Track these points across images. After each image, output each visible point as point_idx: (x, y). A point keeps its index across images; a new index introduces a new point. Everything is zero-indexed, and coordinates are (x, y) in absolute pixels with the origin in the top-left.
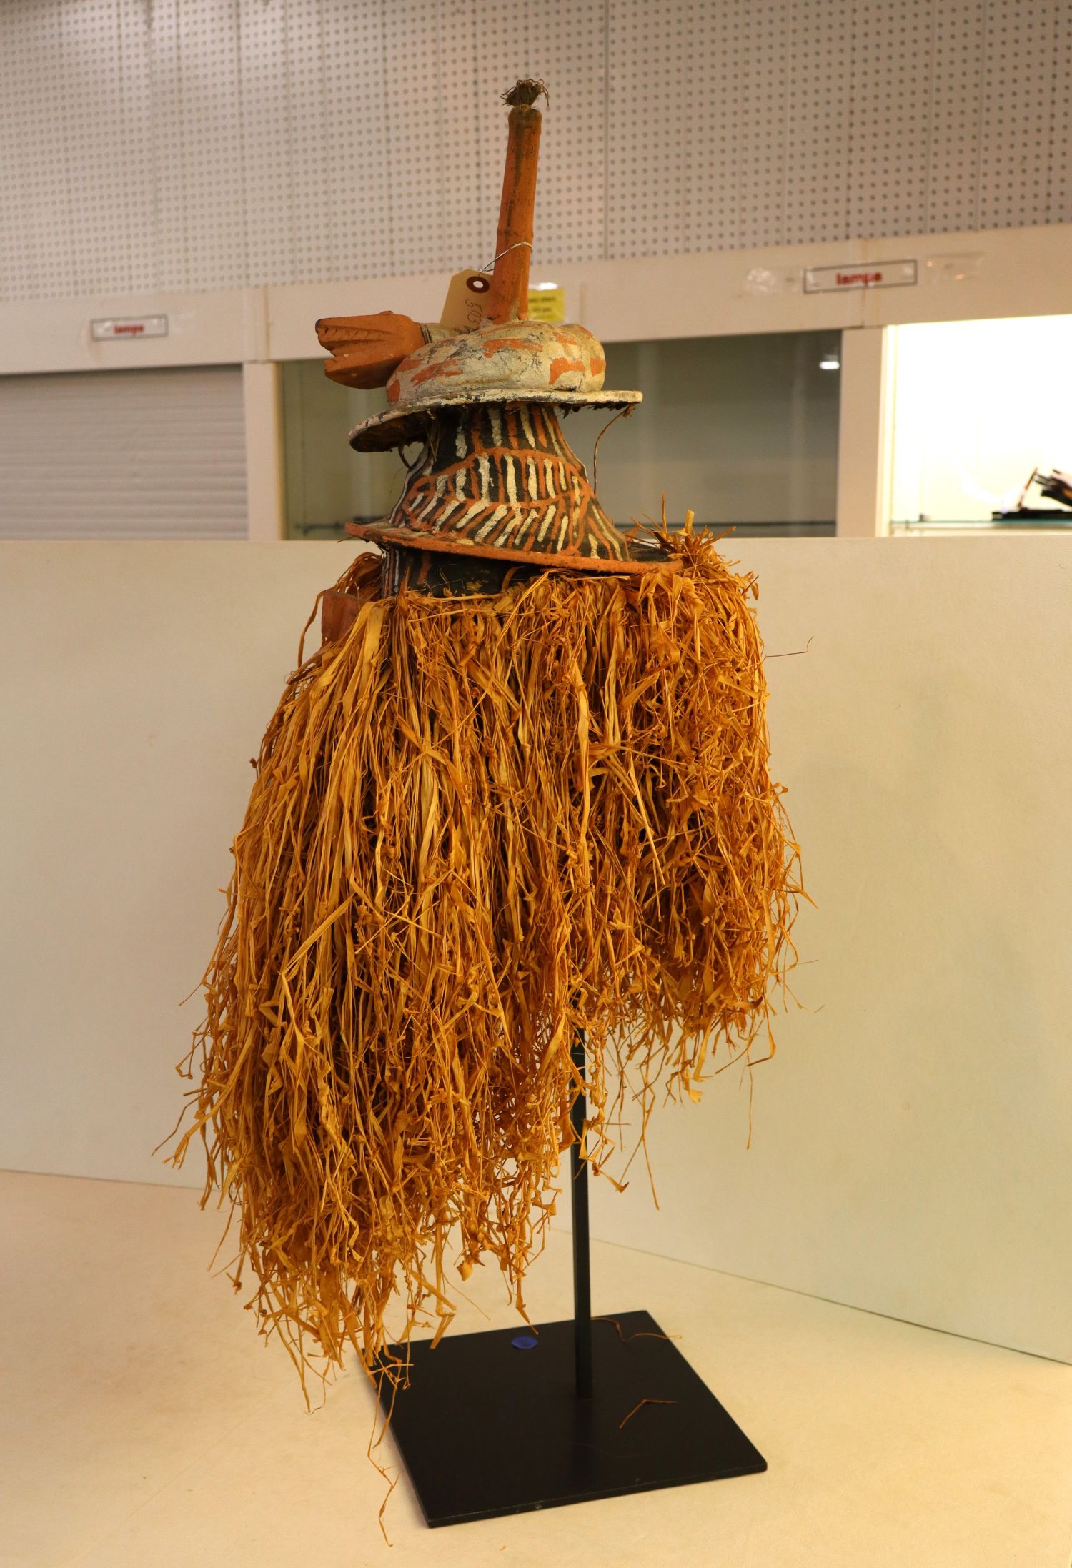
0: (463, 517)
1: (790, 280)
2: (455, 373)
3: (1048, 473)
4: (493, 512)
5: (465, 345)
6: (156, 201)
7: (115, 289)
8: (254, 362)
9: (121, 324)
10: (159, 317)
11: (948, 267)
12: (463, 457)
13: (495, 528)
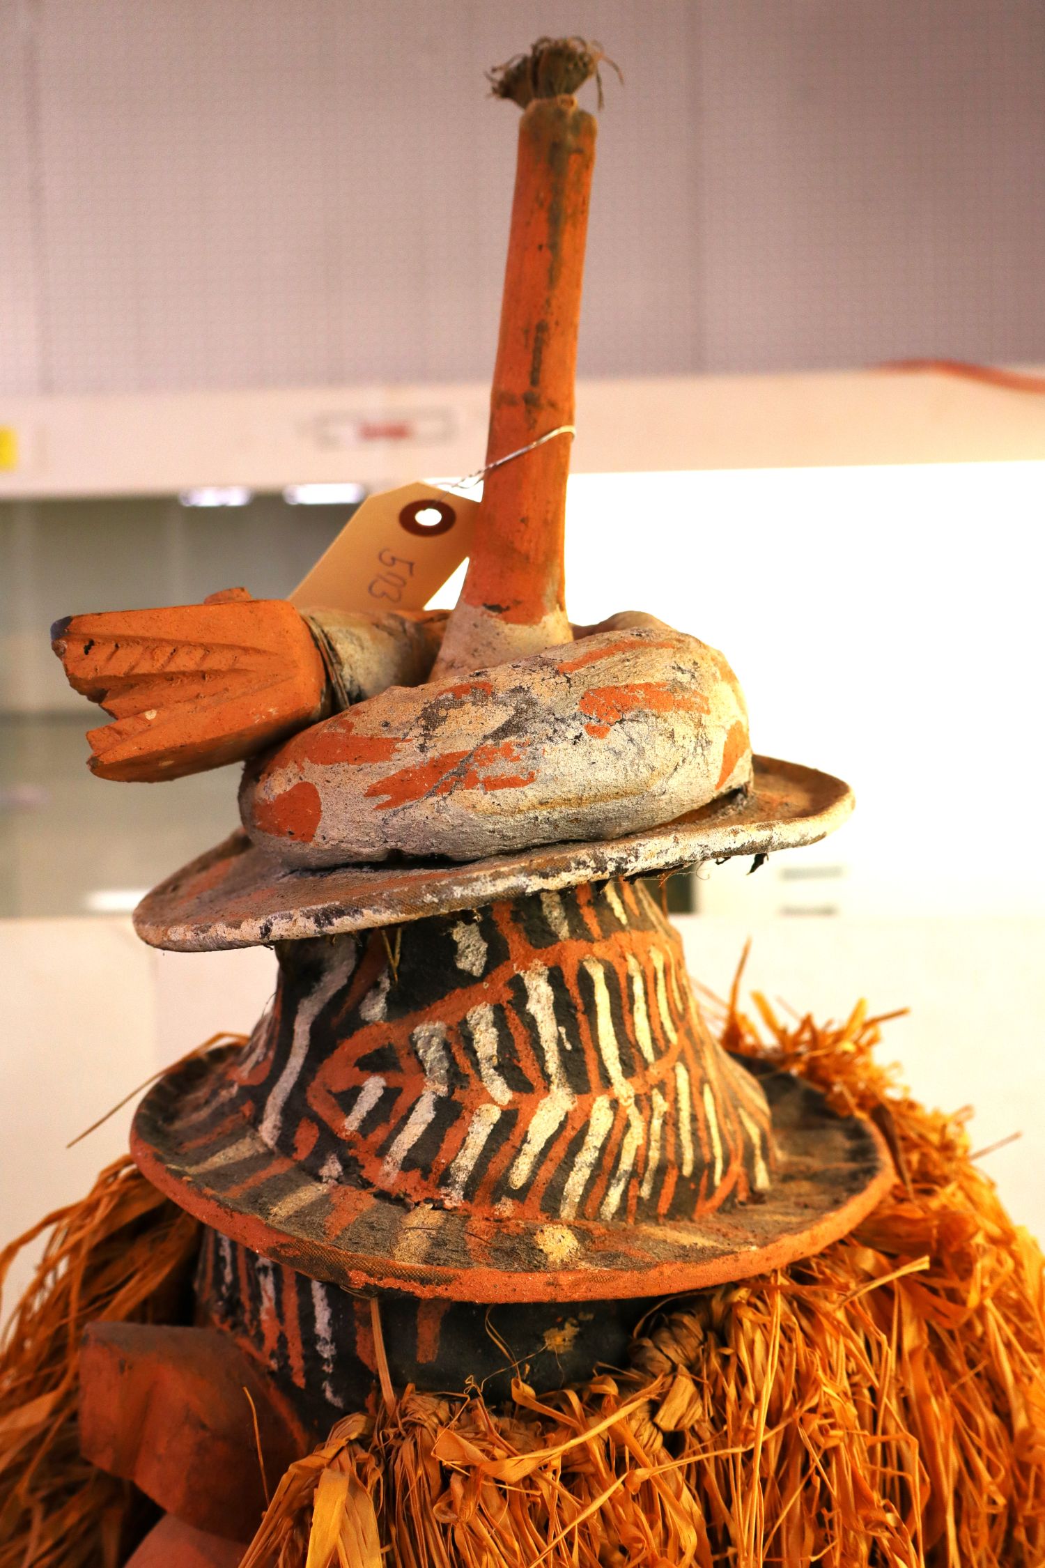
0: (519, 1151)
2: (512, 783)
4: (587, 1125)
5: (531, 703)
12: (477, 971)
13: (597, 1166)
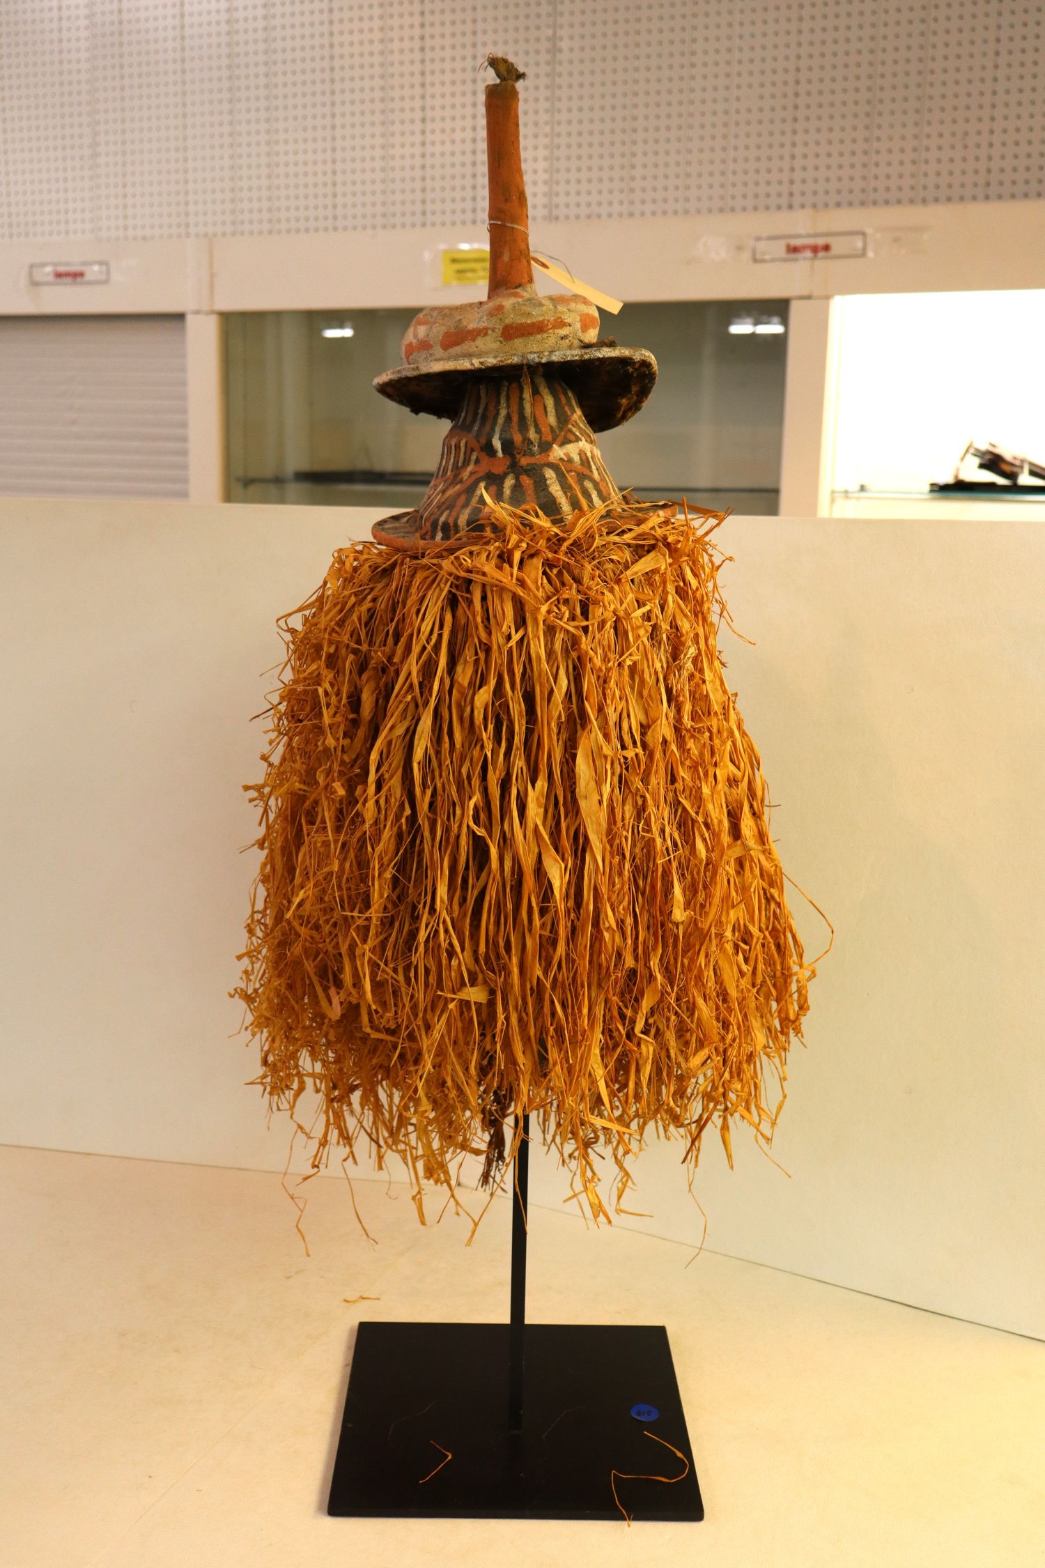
1: (740, 248)
3: (984, 447)
6: (94, 145)
7: (51, 234)
8: (197, 312)
9: (62, 269)
10: (101, 263)
11: (896, 240)
